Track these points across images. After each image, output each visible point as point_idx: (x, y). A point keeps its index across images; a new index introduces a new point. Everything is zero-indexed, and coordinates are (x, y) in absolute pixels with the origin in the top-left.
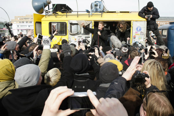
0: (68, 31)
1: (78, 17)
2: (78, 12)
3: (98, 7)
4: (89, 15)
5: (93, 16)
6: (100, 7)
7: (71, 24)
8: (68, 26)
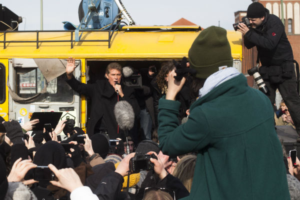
0: (7, 89)
1: (38, 47)
2: (38, 32)
3: (101, 14)
4: (71, 41)
5: (84, 43)
6: (107, 12)
7: (18, 70)
8: (10, 74)
